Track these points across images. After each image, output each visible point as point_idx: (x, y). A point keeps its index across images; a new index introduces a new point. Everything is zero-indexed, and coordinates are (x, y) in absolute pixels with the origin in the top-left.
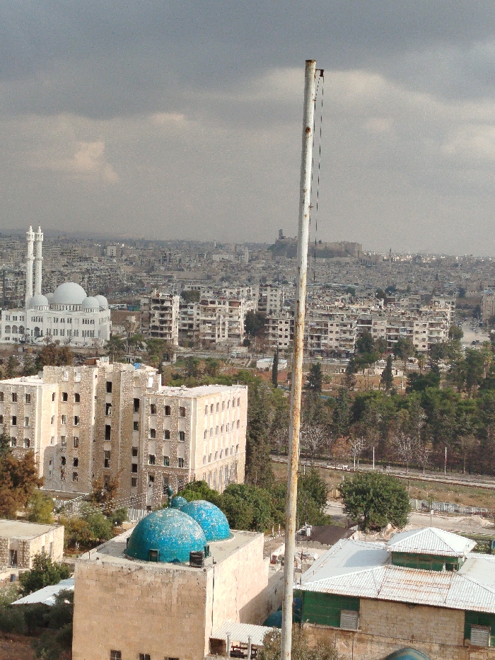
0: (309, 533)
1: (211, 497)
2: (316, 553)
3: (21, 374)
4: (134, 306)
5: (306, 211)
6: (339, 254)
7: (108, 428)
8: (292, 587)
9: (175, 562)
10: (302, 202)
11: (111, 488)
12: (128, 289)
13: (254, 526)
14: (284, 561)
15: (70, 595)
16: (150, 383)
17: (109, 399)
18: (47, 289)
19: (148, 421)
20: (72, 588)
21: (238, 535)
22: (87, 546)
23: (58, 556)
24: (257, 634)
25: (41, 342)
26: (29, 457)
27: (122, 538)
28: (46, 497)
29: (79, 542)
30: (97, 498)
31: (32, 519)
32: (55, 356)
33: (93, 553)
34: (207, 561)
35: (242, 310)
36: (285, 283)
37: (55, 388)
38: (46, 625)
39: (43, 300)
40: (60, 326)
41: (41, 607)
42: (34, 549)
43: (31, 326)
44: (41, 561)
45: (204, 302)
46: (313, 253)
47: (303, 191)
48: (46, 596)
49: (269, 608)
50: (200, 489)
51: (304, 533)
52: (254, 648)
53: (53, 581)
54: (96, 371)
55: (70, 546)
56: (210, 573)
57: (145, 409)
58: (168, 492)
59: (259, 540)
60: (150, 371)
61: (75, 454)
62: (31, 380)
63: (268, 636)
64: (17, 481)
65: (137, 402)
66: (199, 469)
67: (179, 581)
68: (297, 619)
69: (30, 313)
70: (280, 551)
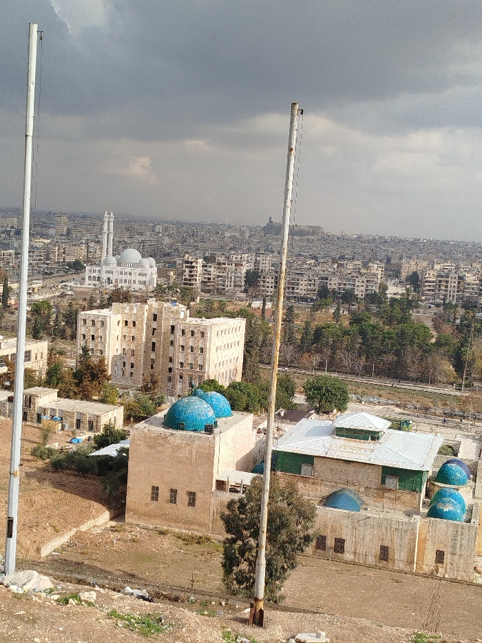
0: (282, 414)
1: (220, 390)
2: (287, 427)
3: (98, 308)
4: (173, 265)
5: (289, 204)
6: (308, 234)
7: (154, 344)
8: (271, 448)
9: (195, 430)
10: (286, 198)
11: (154, 383)
12: (168, 255)
13: (247, 409)
14: (266, 431)
15: (126, 451)
16: (182, 316)
17: (154, 325)
18: (116, 252)
19: (180, 340)
20: (127, 446)
21: (236, 415)
22: (138, 419)
23: (119, 425)
24: (247, 478)
25: (111, 287)
26: (102, 361)
27: (161, 415)
28: (113, 388)
29: (133, 416)
30: (146, 389)
31: (103, 401)
32: (121, 296)
33: (142, 425)
34: (216, 430)
35: (244, 270)
36: (273, 252)
37: (119, 317)
38: (111, 469)
39: (113, 260)
40: (124, 277)
41: (108, 458)
42: (104, 421)
43: (104, 276)
44: (108, 428)
45: (219, 264)
46: (292, 233)
47: (287, 190)
48: (111, 451)
49: (255, 461)
50: (212, 385)
51: (279, 414)
52: (245, 487)
53: (116, 441)
54: (146, 307)
55: (127, 419)
56: (217, 439)
57: (178, 332)
58: (191, 385)
59: (249, 418)
60: (182, 307)
61: (132, 360)
62: (105, 312)
63: (254, 479)
64: (94, 377)
65: (173, 327)
66: (212, 372)
67: (197, 443)
68: (273, 469)
69: (104, 268)
70: (264, 425)
